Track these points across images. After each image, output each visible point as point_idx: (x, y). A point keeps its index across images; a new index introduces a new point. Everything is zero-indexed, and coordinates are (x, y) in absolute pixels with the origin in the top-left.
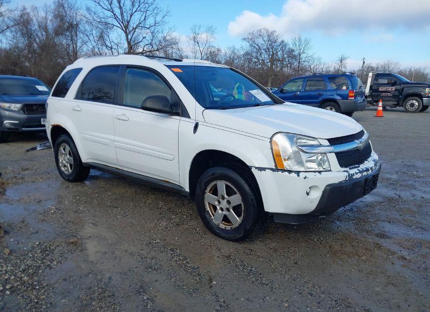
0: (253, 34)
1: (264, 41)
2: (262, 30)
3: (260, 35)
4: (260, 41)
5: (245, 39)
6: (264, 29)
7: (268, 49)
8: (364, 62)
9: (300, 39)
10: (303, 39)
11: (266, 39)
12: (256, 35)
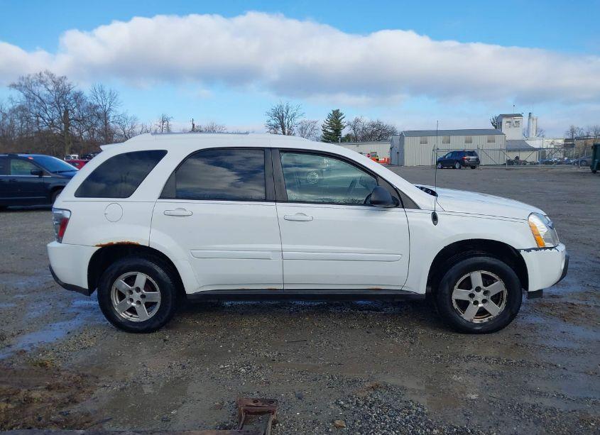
0: (28, 78)
1: (49, 90)
2: (44, 74)
3: (42, 82)
4: (42, 90)
5: (14, 86)
6: (47, 73)
7: (58, 103)
8: (194, 125)
9: (102, 91)
10: (107, 90)
11: (51, 87)
12: (35, 80)
